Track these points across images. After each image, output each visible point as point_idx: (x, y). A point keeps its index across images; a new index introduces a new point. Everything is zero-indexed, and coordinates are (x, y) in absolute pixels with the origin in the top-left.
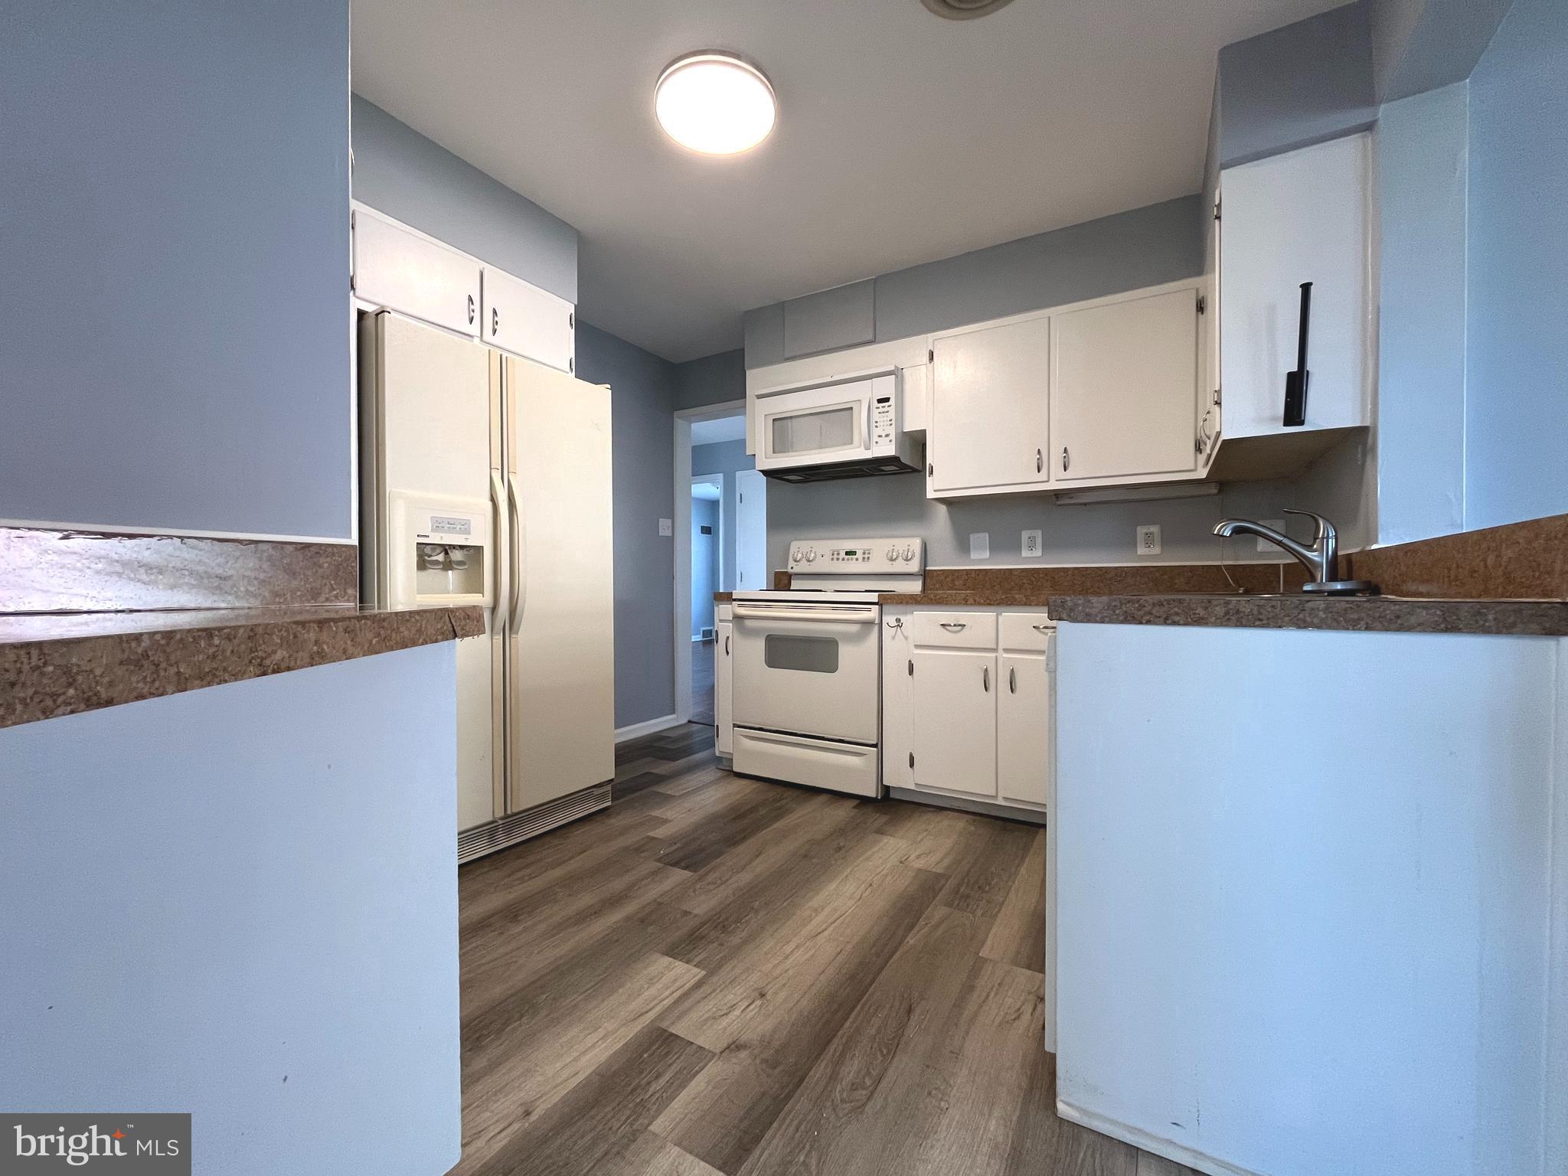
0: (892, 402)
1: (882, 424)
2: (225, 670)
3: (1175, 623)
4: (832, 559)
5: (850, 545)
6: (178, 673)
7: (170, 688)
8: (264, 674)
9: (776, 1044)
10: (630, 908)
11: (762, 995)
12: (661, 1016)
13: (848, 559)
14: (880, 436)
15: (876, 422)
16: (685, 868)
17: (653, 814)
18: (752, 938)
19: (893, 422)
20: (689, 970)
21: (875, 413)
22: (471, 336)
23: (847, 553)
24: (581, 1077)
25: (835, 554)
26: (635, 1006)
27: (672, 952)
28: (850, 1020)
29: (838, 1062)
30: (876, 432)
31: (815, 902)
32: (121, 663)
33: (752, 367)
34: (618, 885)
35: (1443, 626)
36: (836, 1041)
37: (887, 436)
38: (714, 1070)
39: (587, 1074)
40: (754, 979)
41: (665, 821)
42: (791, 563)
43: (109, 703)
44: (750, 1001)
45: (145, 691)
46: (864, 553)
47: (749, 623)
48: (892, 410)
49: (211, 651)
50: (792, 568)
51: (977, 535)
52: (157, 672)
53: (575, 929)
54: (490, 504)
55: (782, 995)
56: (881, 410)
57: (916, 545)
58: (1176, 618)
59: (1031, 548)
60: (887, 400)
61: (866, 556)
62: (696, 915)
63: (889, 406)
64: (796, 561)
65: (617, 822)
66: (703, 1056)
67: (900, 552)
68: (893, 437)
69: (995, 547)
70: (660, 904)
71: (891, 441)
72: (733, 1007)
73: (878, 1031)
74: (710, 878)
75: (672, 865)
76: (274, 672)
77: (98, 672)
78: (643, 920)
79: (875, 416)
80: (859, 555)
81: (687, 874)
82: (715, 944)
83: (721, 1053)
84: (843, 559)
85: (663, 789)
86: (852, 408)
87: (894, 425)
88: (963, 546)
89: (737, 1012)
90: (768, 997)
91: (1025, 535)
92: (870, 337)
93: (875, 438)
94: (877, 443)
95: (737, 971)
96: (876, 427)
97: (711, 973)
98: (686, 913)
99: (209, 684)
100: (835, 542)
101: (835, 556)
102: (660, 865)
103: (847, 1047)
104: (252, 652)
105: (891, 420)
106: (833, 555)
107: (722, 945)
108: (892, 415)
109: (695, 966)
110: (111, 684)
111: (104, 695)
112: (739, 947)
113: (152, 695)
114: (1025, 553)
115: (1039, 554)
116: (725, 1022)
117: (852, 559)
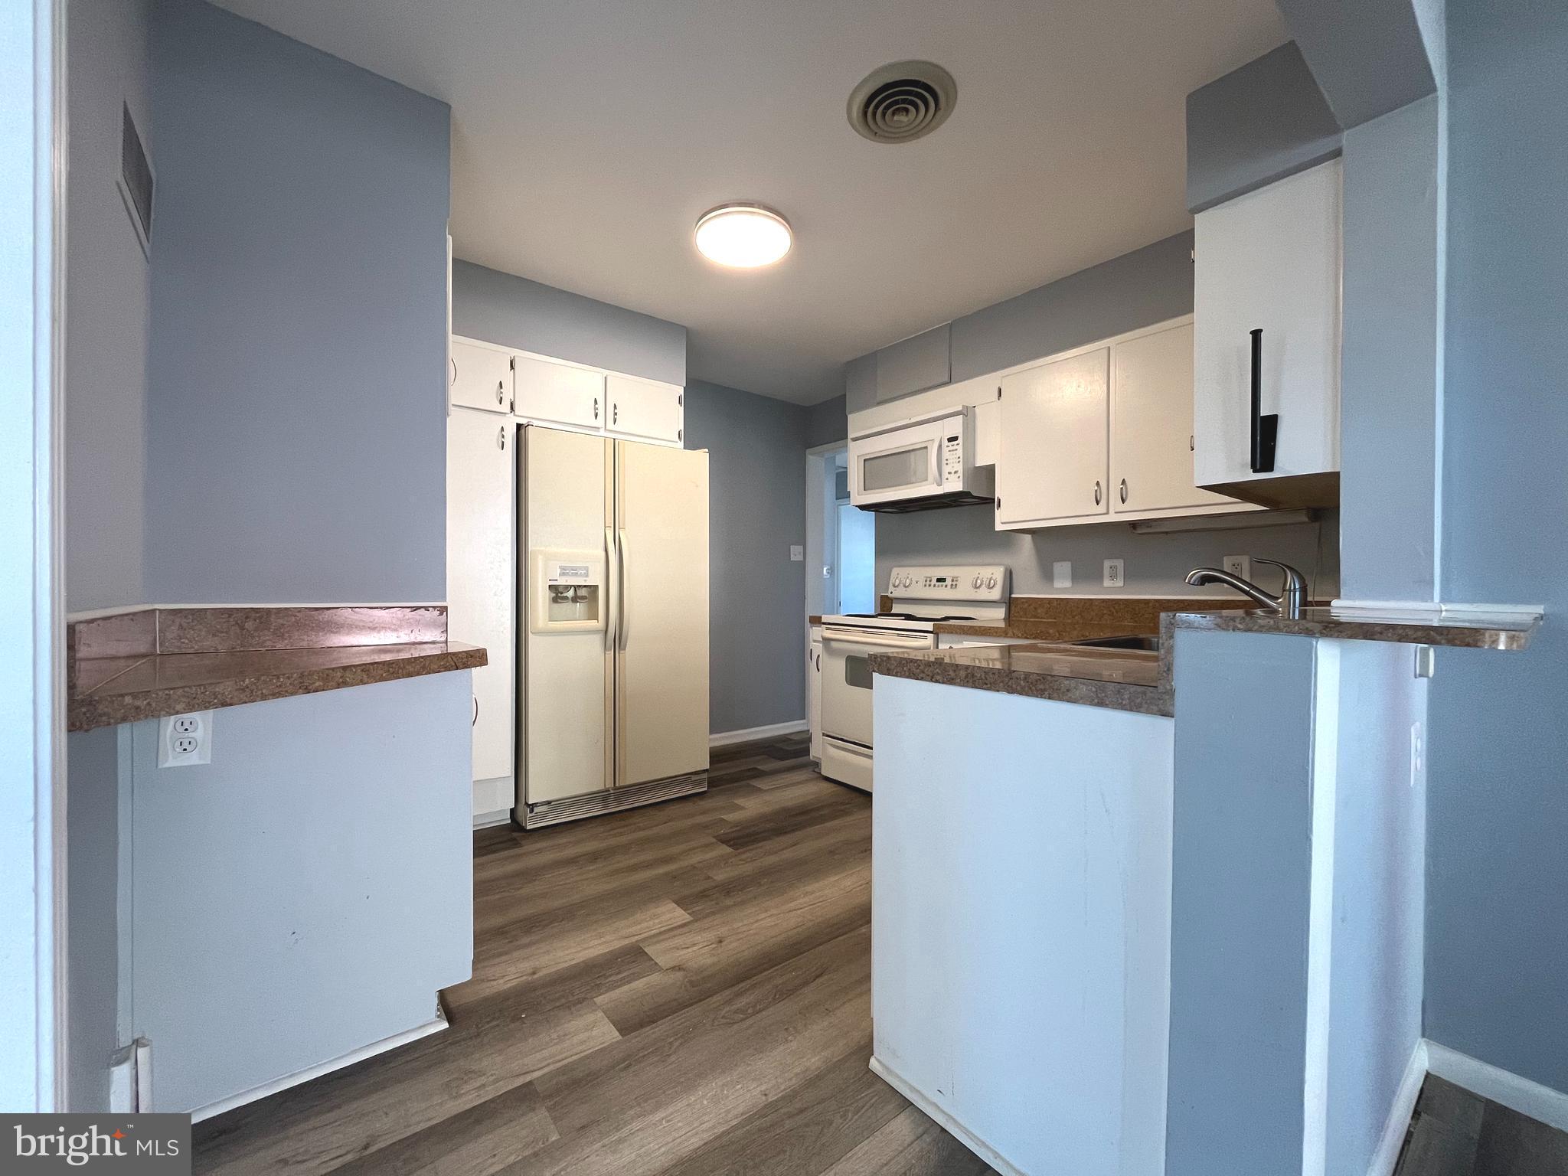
0: (960, 440)
1: (951, 461)
2: (286, 691)
3: (937, 681)
4: (925, 585)
5: (941, 572)
6: (262, 693)
7: (259, 699)
8: (309, 693)
9: (705, 974)
10: (672, 867)
11: (721, 942)
12: (644, 940)
13: (938, 586)
14: (949, 473)
15: (947, 460)
16: (730, 846)
17: (736, 802)
18: (743, 903)
19: (961, 459)
20: (683, 915)
21: (945, 450)
22: (598, 428)
23: (939, 580)
24: (574, 962)
25: (928, 579)
26: (633, 930)
27: (680, 902)
28: (770, 971)
29: (739, 995)
30: (946, 469)
31: (809, 888)
32: (236, 690)
33: (850, 413)
34: (675, 850)
35: (1096, 701)
36: (749, 981)
37: (956, 472)
38: (655, 979)
39: (578, 961)
40: (723, 931)
41: (743, 808)
42: (891, 588)
43: (231, 705)
44: (710, 943)
45: (247, 700)
46: (953, 581)
47: (834, 644)
48: (960, 448)
49: (279, 684)
50: (891, 593)
51: (1059, 564)
52: (252, 693)
53: (626, 874)
54: (604, 553)
55: (735, 944)
56: (951, 448)
57: (998, 573)
58: (938, 677)
59: (1112, 577)
60: (956, 439)
61: (954, 583)
62: (714, 880)
63: (958, 444)
64: (895, 586)
65: (706, 804)
66: (655, 967)
67: (985, 580)
68: (960, 473)
69: (1076, 577)
70: (695, 867)
71: (959, 477)
72: (694, 945)
73: (783, 983)
74: (744, 856)
75: (723, 842)
76: (314, 692)
77: (227, 693)
78: (673, 877)
79: (946, 454)
80: (948, 582)
81: (729, 850)
82: (713, 903)
83: (667, 969)
84: (935, 586)
85: (757, 783)
86: (926, 448)
87: (961, 463)
88: (1048, 575)
89: (695, 949)
90: (724, 944)
91: (1107, 564)
92: (946, 379)
93: (945, 475)
94: (947, 479)
95: (715, 923)
96: (947, 464)
97: (696, 921)
98: (709, 878)
99: (278, 698)
100: (928, 569)
101: (928, 583)
102: (714, 840)
103: (753, 986)
104: (301, 683)
105: (959, 458)
106: (926, 581)
107: (717, 904)
108: (960, 453)
109: (688, 914)
110: (231, 698)
111: (229, 702)
112: (728, 908)
113: (250, 702)
114: (1107, 583)
115: (1121, 584)
116: (685, 951)
117: (942, 586)
